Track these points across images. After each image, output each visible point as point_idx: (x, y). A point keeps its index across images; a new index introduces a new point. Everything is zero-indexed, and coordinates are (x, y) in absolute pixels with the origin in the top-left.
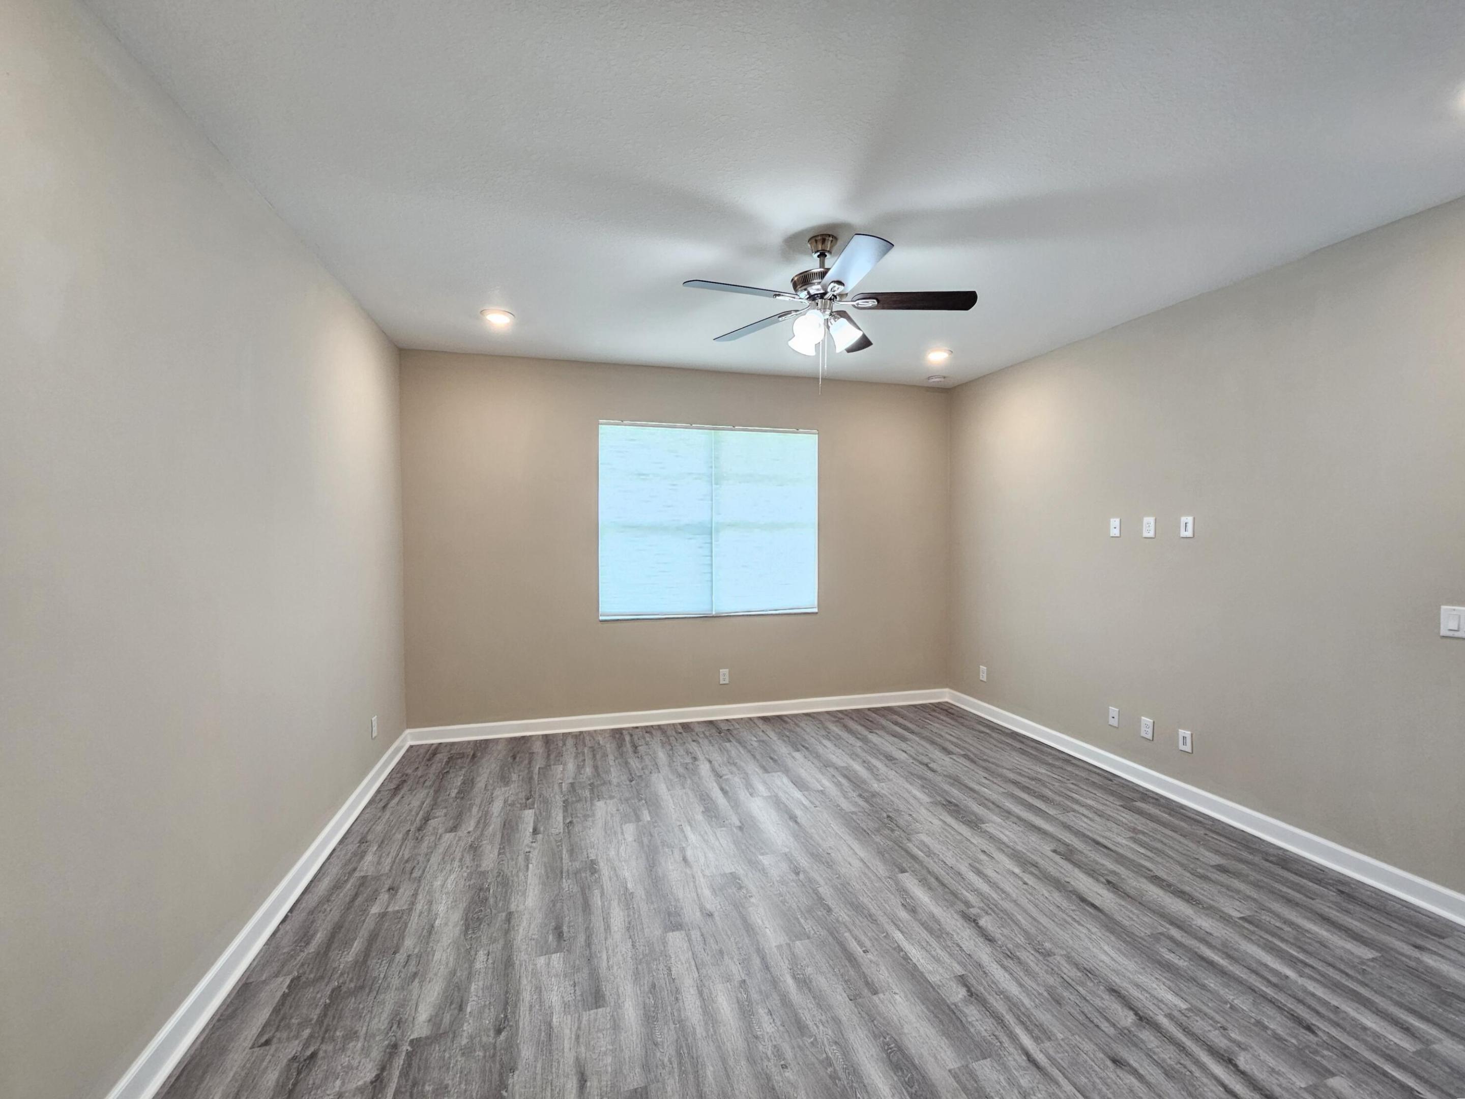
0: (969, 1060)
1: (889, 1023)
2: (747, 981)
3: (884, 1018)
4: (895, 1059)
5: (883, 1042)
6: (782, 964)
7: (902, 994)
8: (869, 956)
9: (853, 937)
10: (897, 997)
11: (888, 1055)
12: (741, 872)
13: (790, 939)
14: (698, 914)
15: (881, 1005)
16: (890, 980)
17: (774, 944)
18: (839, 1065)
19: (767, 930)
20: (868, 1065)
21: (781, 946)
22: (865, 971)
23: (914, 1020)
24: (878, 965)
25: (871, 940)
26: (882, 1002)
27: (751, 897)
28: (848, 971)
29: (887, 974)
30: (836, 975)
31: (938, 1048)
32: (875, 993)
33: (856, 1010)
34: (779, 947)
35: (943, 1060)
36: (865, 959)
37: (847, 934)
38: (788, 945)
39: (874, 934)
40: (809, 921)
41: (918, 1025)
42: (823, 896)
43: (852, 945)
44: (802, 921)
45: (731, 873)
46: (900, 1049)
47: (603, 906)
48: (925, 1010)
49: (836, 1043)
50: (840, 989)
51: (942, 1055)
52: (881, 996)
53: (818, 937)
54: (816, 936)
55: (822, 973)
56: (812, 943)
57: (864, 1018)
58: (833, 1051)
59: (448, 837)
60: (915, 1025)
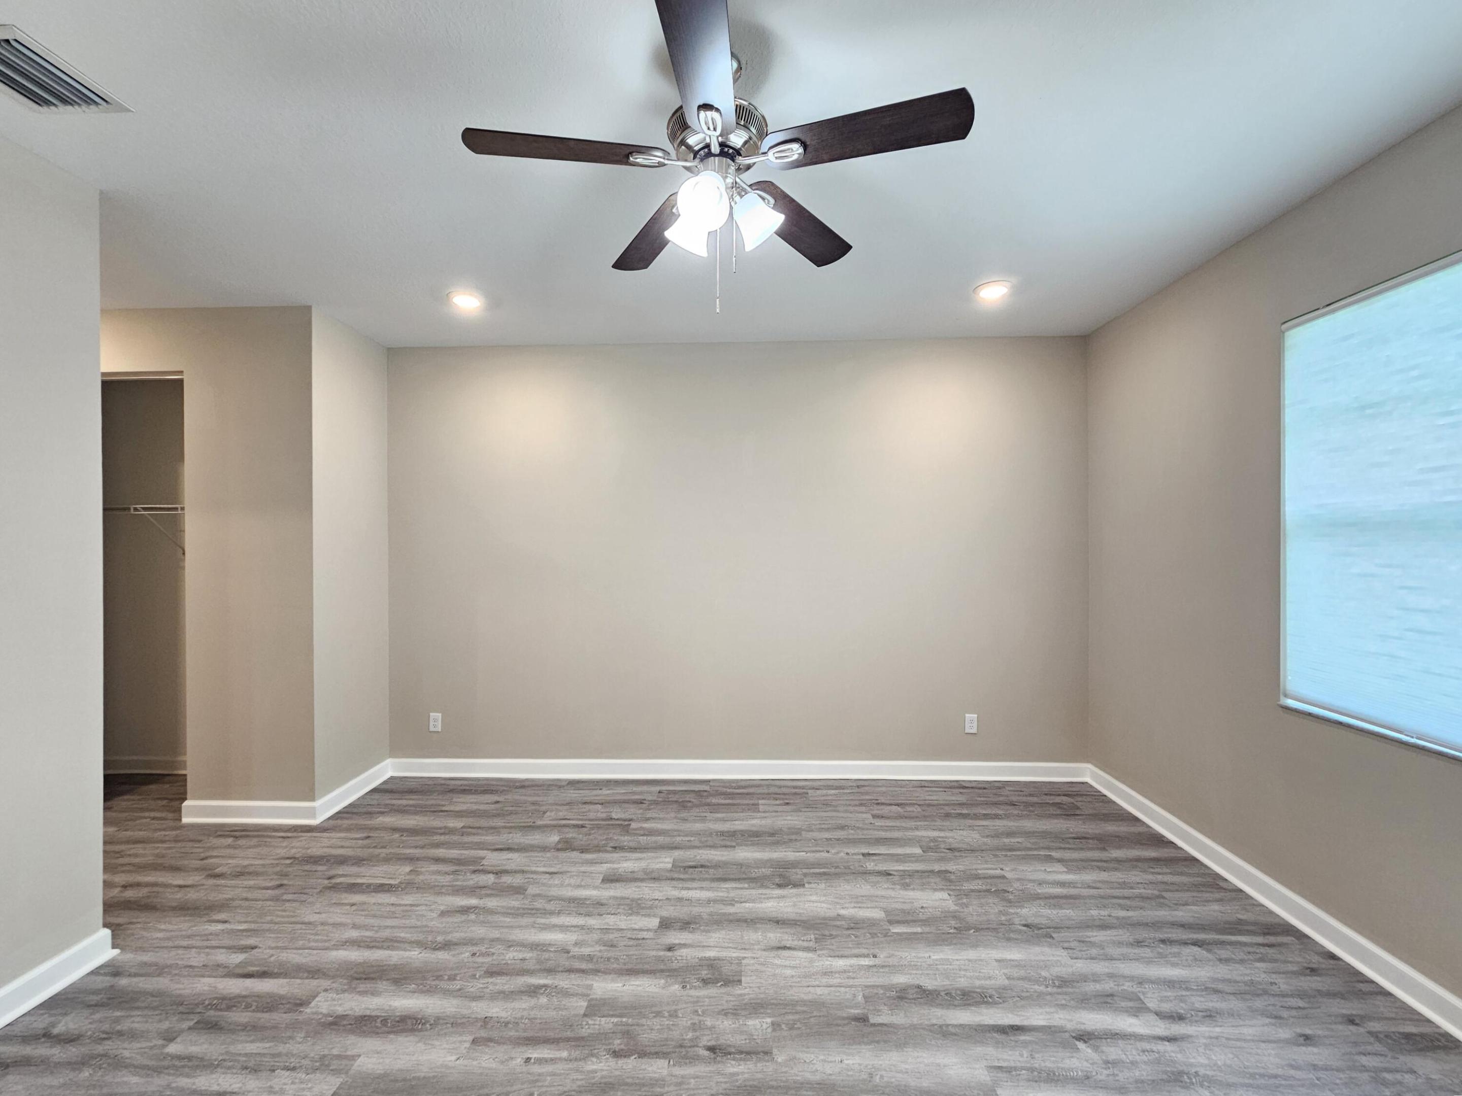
0: (348, 1079)
1: (439, 1035)
2: (566, 955)
3: (446, 1034)
4: (409, 1022)
5: (428, 1022)
6: (566, 982)
7: (450, 1064)
8: (519, 1060)
9: (556, 1059)
10: (454, 1058)
11: (416, 1019)
12: (738, 991)
13: (592, 999)
14: (677, 942)
15: (460, 1039)
16: (475, 1063)
17: (595, 985)
18: (443, 985)
19: (620, 985)
20: (424, 1002)
21: (591, 989)
22: (505, 1047)
23: (420, 1058)
24: (502, 1062)
25: (540, 1075)
26: (461, 1042)
27: (684, 987)
28: (517, 1031)
29: (484, 1064)
30: (522, 1018)
31: (381, 1061)
32: (474, 1042)
33: (473, 1016)
34: (590, 987)
35: (371, 1058)
36: (519, 1055)
37: (565, 1054)
38: (588, 995)
39: (546, 1083)
40: (611, 1026)
41: (414, 1058)
42: (645, 1060)
43: (546, 1051)
44: (615, 1020)
45: (740, 981)
46: (412, 1031)
47: (721, 888)
48: (418, 1074)
49: (460, 990)
50: (503, 1014)
51: (375, 1059)
52: (467, 1045)
53: (581, 1025)
54: (584, 1023)
55: (532, 1008)
56: (576, 1015)
57: (461, 1019)
58: (457, 985)
59: (869, 816)
60: (416, 1055)
